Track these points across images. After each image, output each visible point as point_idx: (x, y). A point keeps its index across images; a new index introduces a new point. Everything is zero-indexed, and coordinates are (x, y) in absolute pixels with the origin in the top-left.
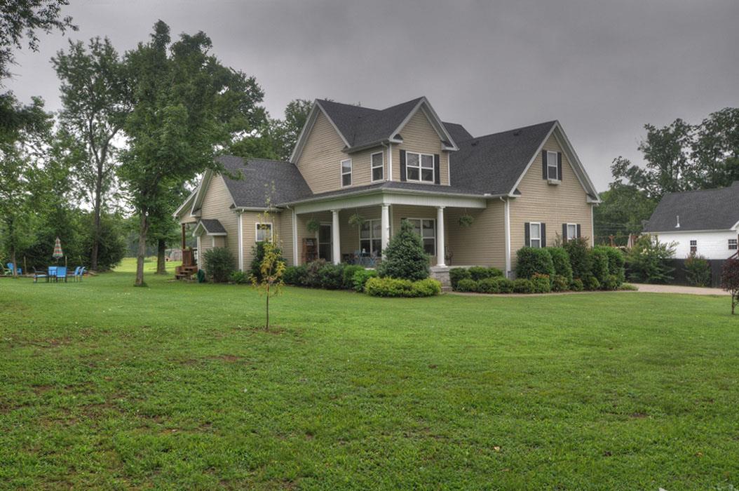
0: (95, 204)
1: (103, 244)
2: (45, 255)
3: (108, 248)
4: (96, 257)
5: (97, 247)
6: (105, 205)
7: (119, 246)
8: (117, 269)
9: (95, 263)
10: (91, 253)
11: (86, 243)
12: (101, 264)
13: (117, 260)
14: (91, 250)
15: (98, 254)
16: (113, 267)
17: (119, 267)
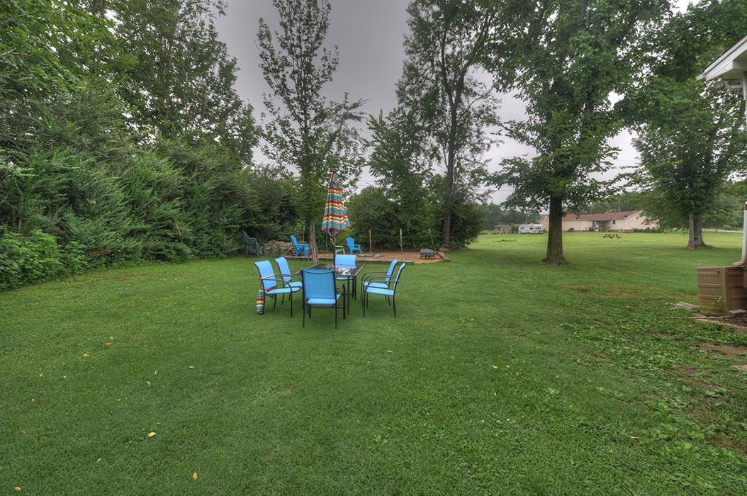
0: (447, 162)
1: (457, 213)
2: (390, 228)
3: (463, 219)
4: (448, 230)
5: (449, 218)
6: (459, 165)
7: (475, 217)
8: (472, 246)
9: (447, 238)
10: (443, 225)
11: (438, 213)
12: (455, 241)
13: (474, 234)
14: (443, 221)
15: (451, 227)
16: (468, 243)
17: (475, 243)
